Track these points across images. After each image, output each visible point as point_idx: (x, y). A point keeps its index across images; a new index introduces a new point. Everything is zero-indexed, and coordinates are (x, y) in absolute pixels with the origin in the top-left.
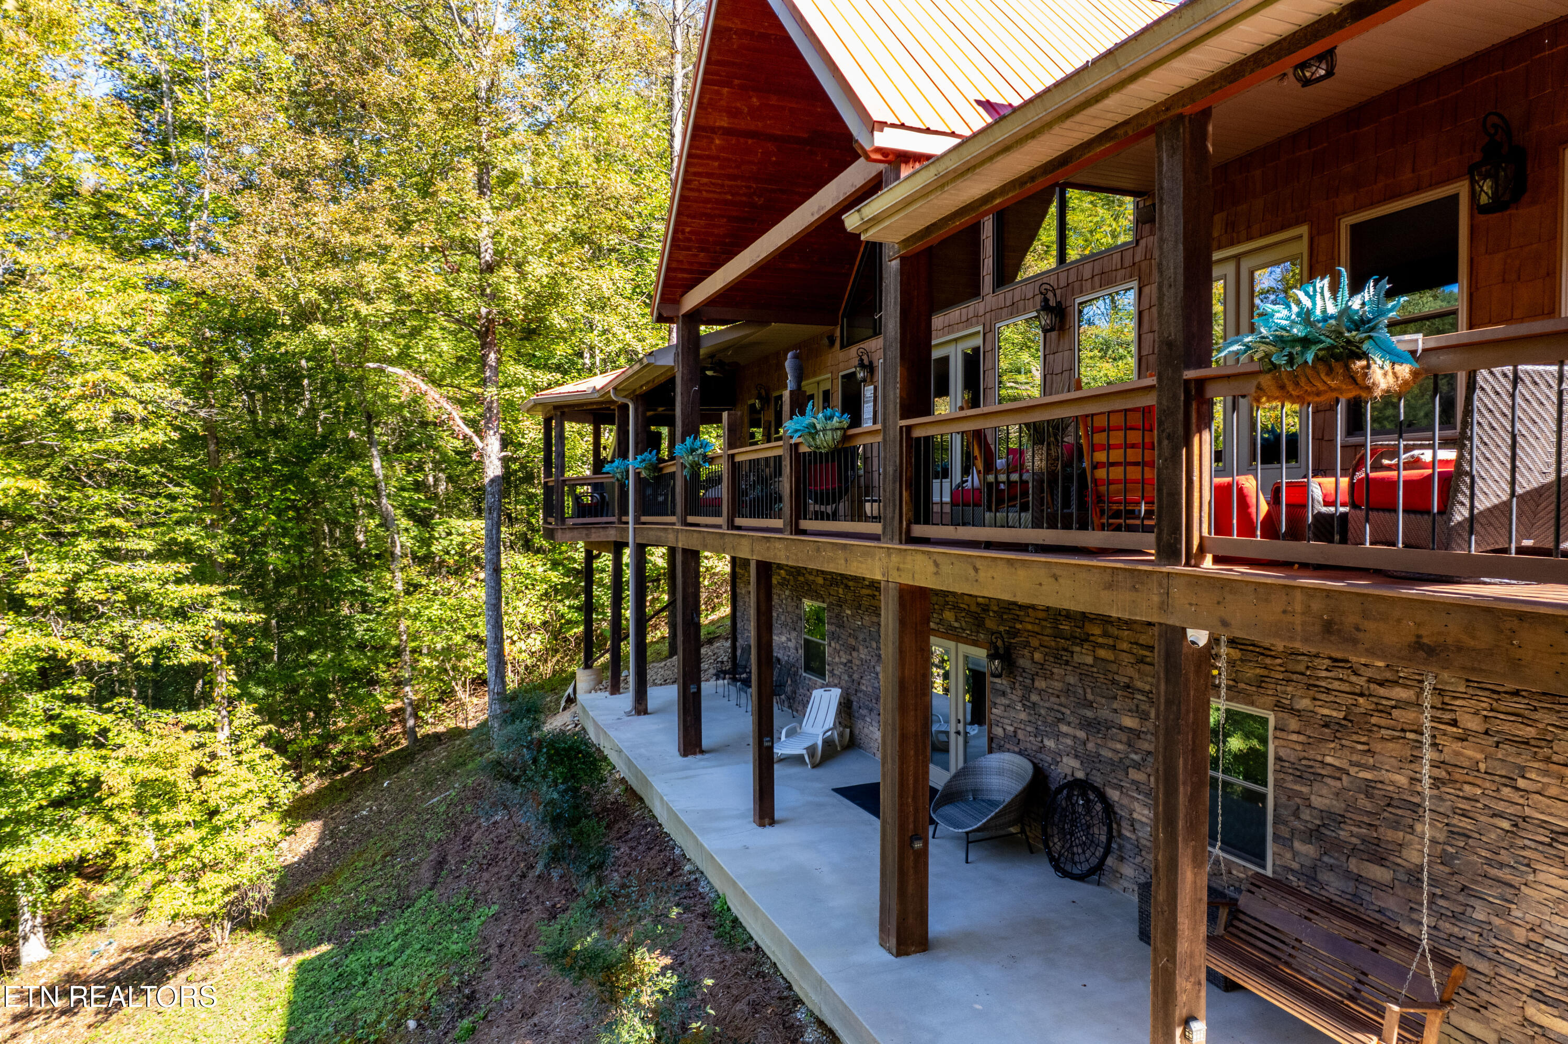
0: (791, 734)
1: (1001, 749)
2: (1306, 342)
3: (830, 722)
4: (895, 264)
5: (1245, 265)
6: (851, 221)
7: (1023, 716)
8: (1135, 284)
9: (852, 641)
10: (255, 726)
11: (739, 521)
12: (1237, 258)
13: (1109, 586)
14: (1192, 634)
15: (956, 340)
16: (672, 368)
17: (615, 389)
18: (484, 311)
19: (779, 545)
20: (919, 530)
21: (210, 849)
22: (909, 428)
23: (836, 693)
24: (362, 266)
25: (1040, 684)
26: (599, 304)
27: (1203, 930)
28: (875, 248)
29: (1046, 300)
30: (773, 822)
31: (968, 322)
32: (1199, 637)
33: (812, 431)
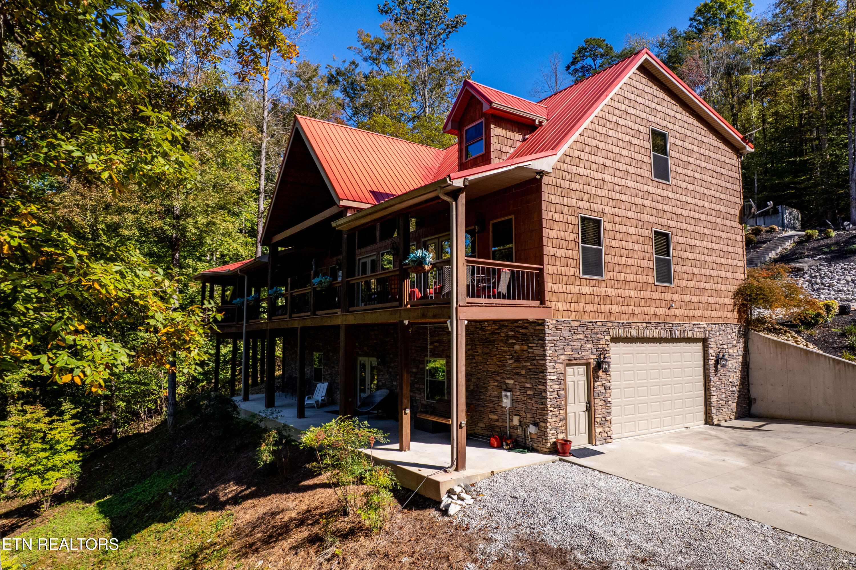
0: (309, 398)
1: (381, 389)
2: (416, 261)
3: (324, 394)
4: (346, 236)
5: (441, 240)
6: (334, 224)
7: (387, 377)
8: (415, 243)
9: (333, 365)
10: (71, 409)
11: (294, 315)
12: (439, 238)
13: (391, 314)
14: (405, 322)
15: (369, 257)
16: (267, 263)
17: (240, 270)
18: (174, 235)
19: (309, 320)
20: (351, 309)
21: (52, 461)
22: (349, 281)
23: (326, 384)
24: (126, 215)
25: (392, 365)
26: (227, 234)
27: (409, 388)
28: (341, 231)
29: (393, 246)
30: (304, 417)
31: (372, 251)
32: (406, 322)
33: (321, 283)
